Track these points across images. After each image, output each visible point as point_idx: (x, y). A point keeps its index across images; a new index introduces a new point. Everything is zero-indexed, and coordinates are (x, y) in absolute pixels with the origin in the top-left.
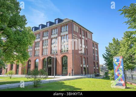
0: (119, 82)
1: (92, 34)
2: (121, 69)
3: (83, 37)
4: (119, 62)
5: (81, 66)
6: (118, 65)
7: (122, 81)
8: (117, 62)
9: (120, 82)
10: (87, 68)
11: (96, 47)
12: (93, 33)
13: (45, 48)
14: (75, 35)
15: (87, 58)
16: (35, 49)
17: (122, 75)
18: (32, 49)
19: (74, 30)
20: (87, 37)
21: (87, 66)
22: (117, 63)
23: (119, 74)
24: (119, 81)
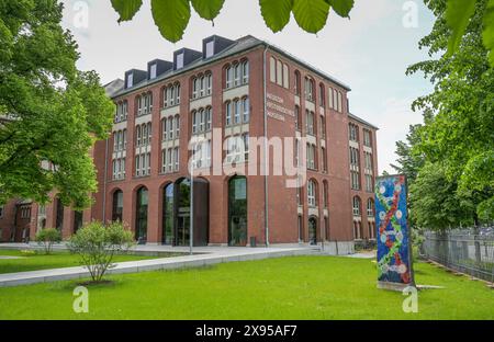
0: (391, 269)
1: (348, 93)
2: (397, 223)
3: (310, 106)
4: (392, 198)
5: (300, 211)
6: (389, 208)
7: (399, 264)
8: (386, 195)
9: (393, 268)
10: (322, 219)
11: (367, 141)
12: (349, 90)
13: (170, 149)
14: (275, 98)
15: (325, 182)
16: (134, 149)
17: (400, 242)
18: (124, 152)
19: (273, 79)
20: (324, 104)
21: (325, 212)
22: (386, 200)
23: (392, 239)
24: (390, 264)
